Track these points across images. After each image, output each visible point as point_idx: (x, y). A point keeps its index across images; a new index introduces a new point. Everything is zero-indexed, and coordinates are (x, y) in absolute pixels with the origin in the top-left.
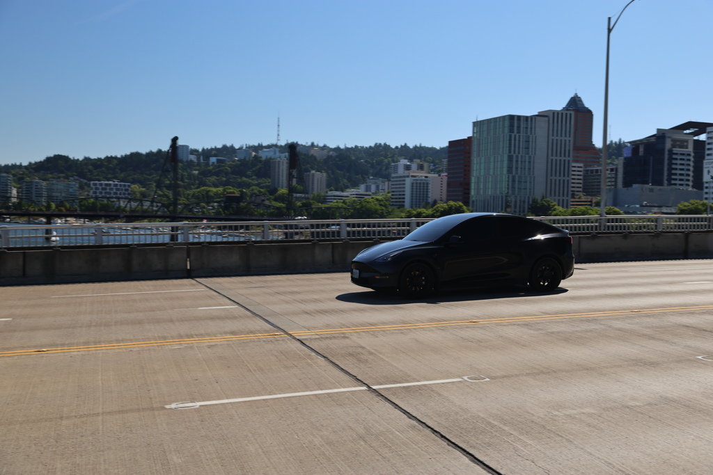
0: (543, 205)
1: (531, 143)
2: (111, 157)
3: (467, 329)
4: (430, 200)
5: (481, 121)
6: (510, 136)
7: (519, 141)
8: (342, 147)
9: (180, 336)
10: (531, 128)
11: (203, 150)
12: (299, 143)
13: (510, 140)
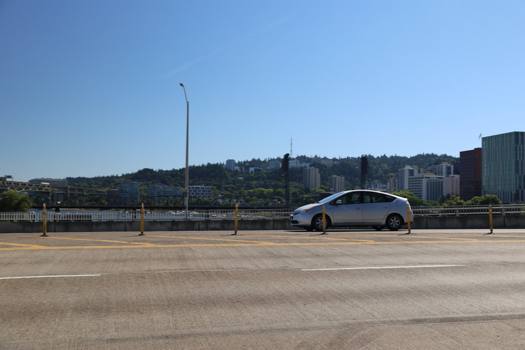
4: (445, 194)
5: (488, 137)
6: (516, 147)
13: (516, 150)
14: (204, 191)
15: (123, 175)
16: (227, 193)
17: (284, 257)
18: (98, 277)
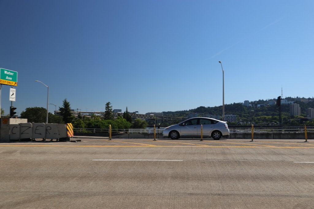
14: (232, 118)
15: (190, 110)
16: (245, 118)
17: (282, 154)
18: (181, 161)
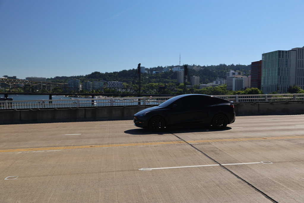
0: (294, 89)
1: (288, 62)
2: (116, 72)
3: (262, 141)
4: (244, 87)
5: (266, 54)
6: (279, 60)
7: (283, 61)
8: (206, 66)
9: (143, 142)
10: (288, 56)
11: (150, 68)
12: (189, 65)
13: (279, 61)
14: (118, 85)
